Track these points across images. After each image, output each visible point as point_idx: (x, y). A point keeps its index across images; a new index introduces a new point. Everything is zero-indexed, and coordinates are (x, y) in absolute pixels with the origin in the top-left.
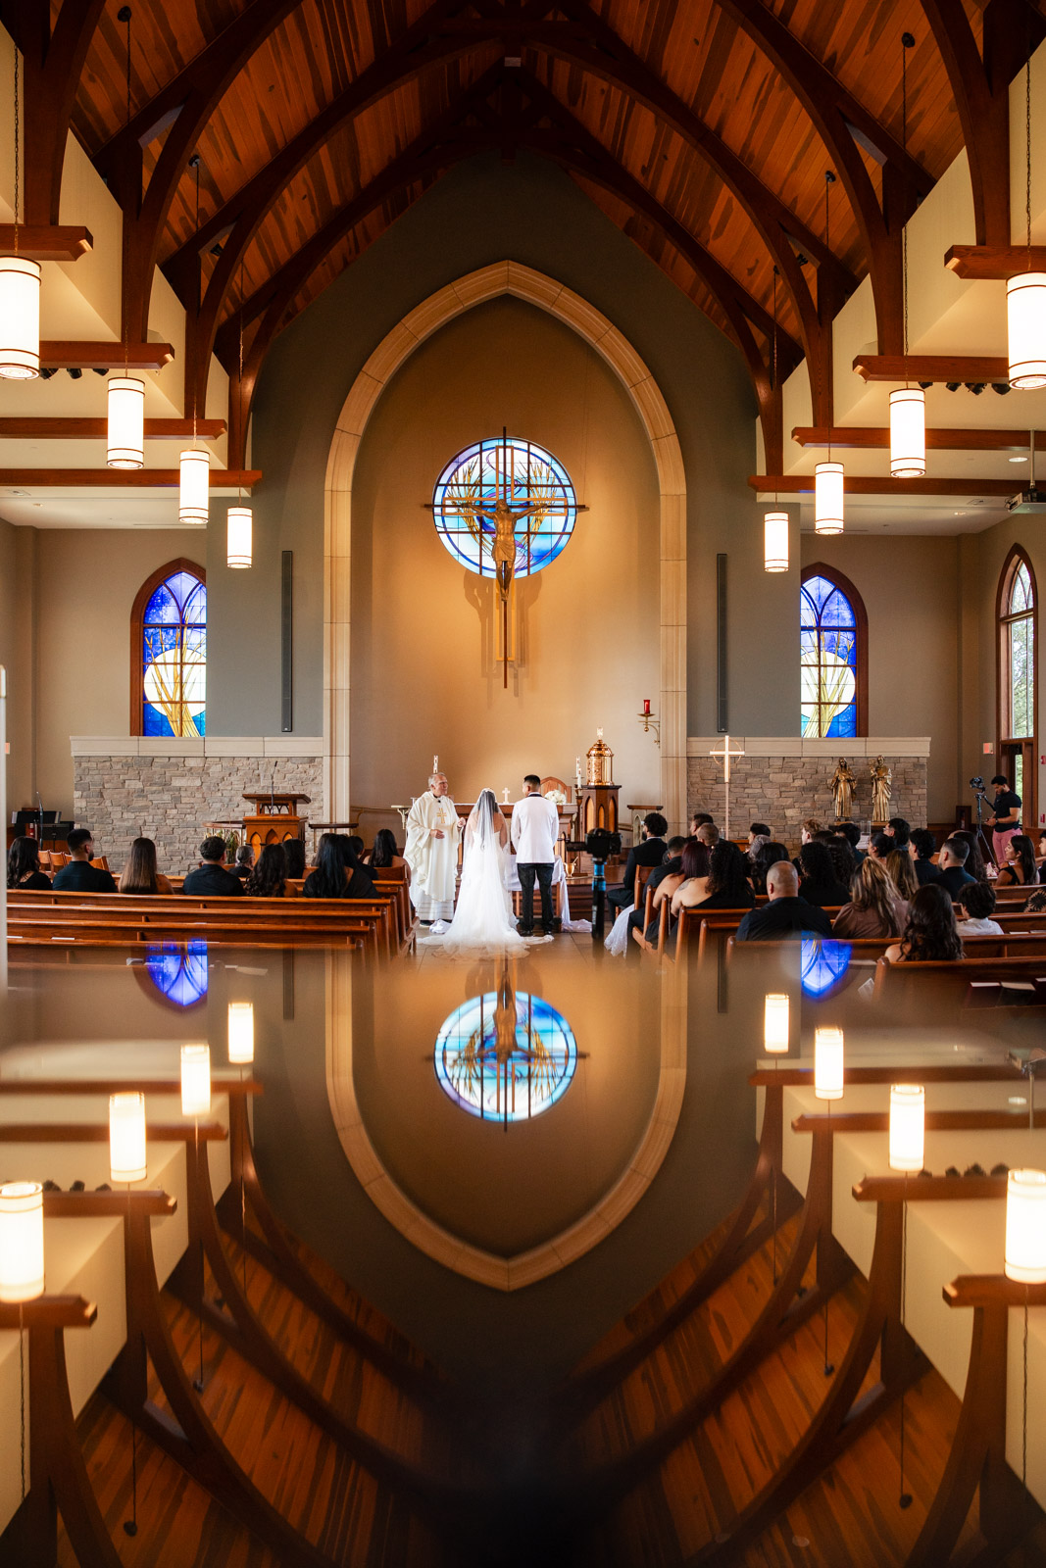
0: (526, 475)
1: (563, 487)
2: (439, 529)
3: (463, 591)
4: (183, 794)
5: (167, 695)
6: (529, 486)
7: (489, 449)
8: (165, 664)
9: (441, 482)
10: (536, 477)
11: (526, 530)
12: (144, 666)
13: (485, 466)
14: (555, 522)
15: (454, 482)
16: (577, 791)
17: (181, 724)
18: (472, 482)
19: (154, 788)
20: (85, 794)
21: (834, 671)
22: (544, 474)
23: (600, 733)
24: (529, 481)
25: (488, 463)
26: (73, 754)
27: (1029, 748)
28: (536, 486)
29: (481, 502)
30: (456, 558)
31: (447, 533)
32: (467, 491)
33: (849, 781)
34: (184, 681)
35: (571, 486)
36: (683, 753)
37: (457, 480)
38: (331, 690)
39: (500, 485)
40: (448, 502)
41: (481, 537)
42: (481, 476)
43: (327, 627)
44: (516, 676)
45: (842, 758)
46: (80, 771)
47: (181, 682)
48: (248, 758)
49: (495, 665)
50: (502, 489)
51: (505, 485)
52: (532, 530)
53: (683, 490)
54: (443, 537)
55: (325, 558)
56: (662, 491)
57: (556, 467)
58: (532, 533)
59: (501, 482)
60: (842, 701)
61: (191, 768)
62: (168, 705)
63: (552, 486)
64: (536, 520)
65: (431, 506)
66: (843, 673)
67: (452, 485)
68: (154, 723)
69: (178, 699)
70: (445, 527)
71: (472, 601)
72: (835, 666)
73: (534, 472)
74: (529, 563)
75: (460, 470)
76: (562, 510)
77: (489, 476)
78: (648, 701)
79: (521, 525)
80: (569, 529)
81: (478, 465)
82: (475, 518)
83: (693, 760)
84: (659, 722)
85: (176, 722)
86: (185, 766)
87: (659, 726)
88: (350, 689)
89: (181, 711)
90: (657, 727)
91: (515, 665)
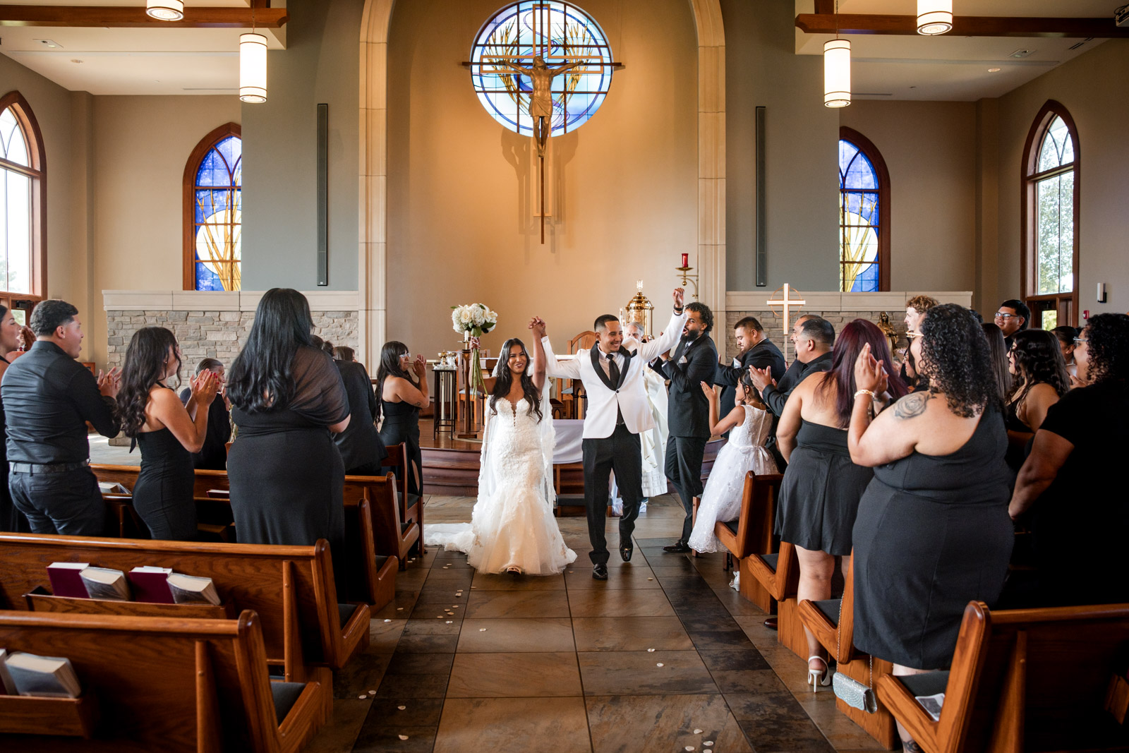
0: (563, 36)
1: (599, 47)
2: (477, 89)
3: (501, 149)
4: (218, 348)
5: (219, 255)
6: (565, 46)
7: (526, 10)
8: (216, 224)
9: (479, 43)
10: (572, 37)
11: (562, 89)
12: (196, 228)
13: (522, 26)
14: (590, 81)
15: (492, 43)
17: (232, 282)
18: (509, 43)
19: (189, 343)
20: (118, 348)
21: (858, 231)
22: (580, 35)
23: (640, 286)
24: (565, 42)
25: (526, 24)
26: (106, 308)
27: (1064, 303)
28: (573, 46)
29: (518, 60)
30: (494, 116)
31: (485, 92)
32: (505, 51)
33: (889, 335)
34: (234, 241)
35: (606, 46)
36: (721, 307)
37: (494, 40)
38: (367, 243)
39: (537, 46)
40: (485, 60)
41: (519, 96)
42: (518, 37)
43: (362, 179)
44: (553, 233)
45: (884, 312)
46: (113, 325)
47: (232, 242)
49: (532, 222)
50: (538, 49)
51: (542, 45)
52: (568, 89)
53: (721, 41)
54: (481, 96)
55: (360, 110)
56: (700, 43)
57: (591, 27)
58: (569, 92)
59: (538, 42)
60: (865, 260)
61: (227, 323)
62: (219, 263)
63: (588, 46)
64: (573, 79)
65: (468, 64)
66: (866, 234)
67: (490, 46)
68: (205, 280)
69: (228, 258)
70: (483, 87)
71: (509, 157)
72: (858, 226)
73: (571, 33)
74: (565, 122)
75: (498, 30)
76: (598, 68)
77: (526, 38)
78: (686, 255)
79: (558, 83)
80: (605, 89)
81: (516, 25)
82: (512, 77)
83: (732, 314)
84: (698, 276)
85: (227, 280)
86: (220, 320)
87: (697, 280)
88: (386, 243)
89: (232, 270)
90: (696, 282)
91: (552, 222)
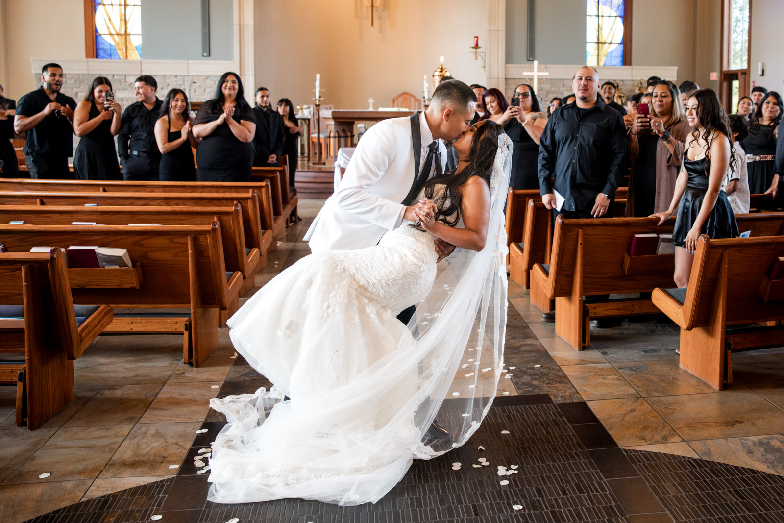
5: (115, 30)
8: (112, 5)
12: (95, 7)
16: (425, 101)
17: (127, 51)
21: (609, 20)
23: (442, 60)
26: (33, 72)
27: (743, 76)
33: (620, 97)
34: (127, 19)
36: (502, 76)
38: (240, 25)
44: (380, 18)
47: (125, 20)
48: (176, 76)
49: (364, 10)
60: (613, 42)
62: (116, 36)
66: (615, 22)
68: (104, 50)
69: (123, 32)
72: (609, 16)
78: (477, 37)
83: (510, 80)
84: (485, 53)
85: (122, 49)
86: (126, 82)
87: (485, 56)
88: (255, 25)
89: (126, 41)
90: (483, 56)
91: (380, 10)
